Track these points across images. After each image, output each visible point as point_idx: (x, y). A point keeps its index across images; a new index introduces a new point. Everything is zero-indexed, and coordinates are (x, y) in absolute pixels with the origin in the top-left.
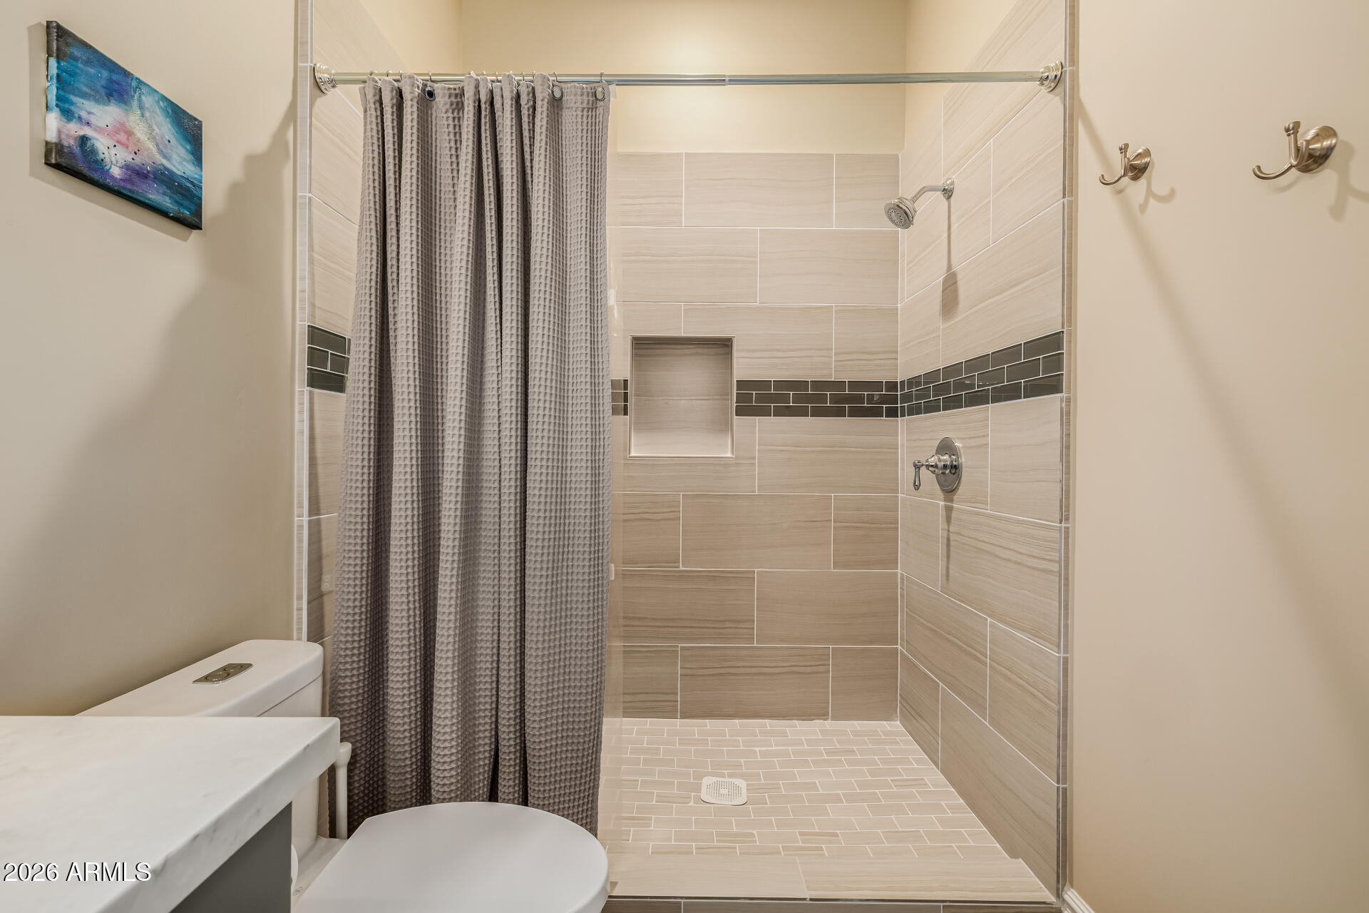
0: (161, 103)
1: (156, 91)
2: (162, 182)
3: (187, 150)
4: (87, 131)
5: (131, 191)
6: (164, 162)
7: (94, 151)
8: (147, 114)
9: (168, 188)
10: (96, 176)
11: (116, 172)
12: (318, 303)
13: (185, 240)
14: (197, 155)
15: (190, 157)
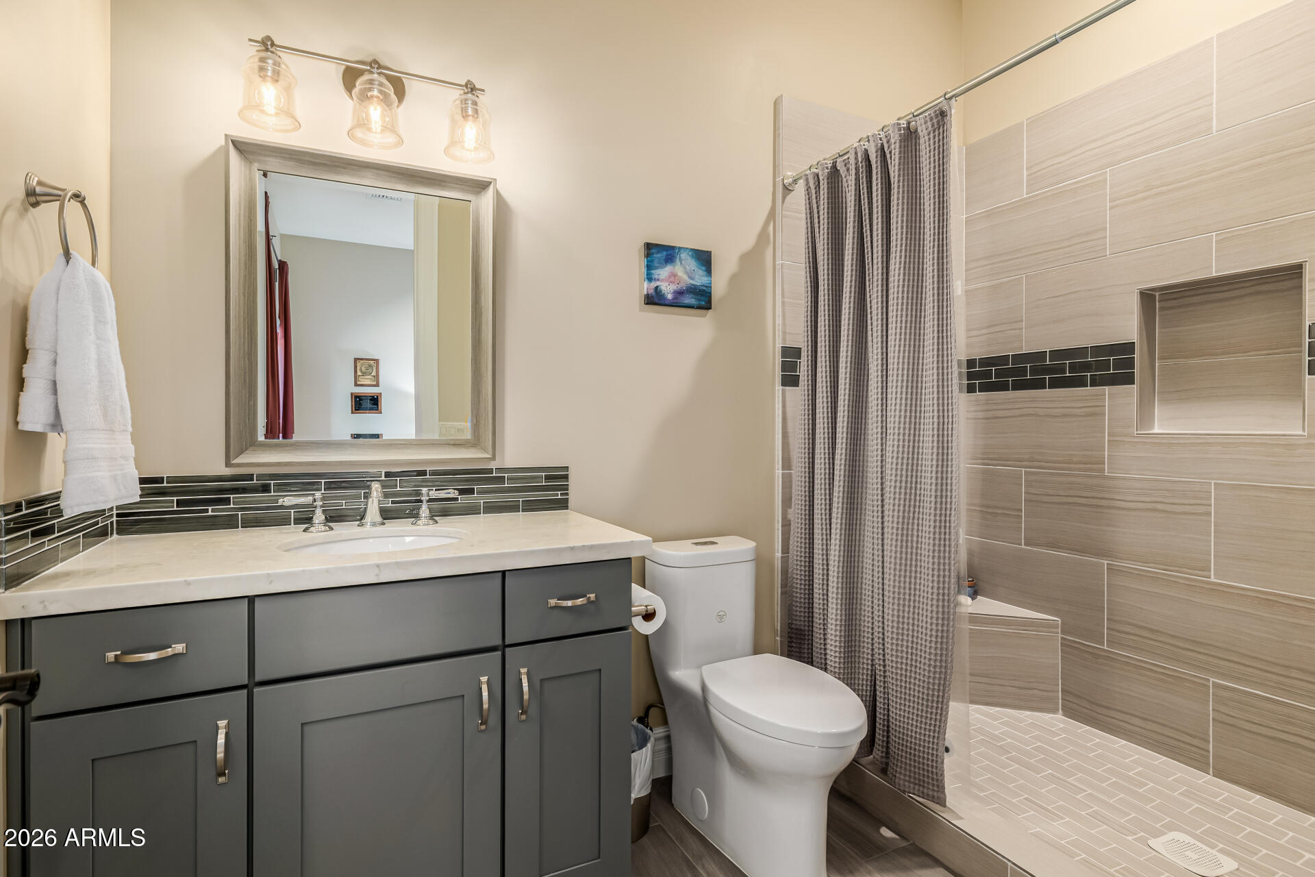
0: (690, 253)
1: (687, 248)
2: (690, 292)
3: (703, 270)
4: (658, 283)
5: (676, 303)
6: (692, 282)
7: (661, 291)
8: (683, 262)
9: (694, 294)
10: (662, 302)
11: (670, 297)
12: (787, 331)
13: (705, 316)
14: (709, 271)
15: (705, 273)
